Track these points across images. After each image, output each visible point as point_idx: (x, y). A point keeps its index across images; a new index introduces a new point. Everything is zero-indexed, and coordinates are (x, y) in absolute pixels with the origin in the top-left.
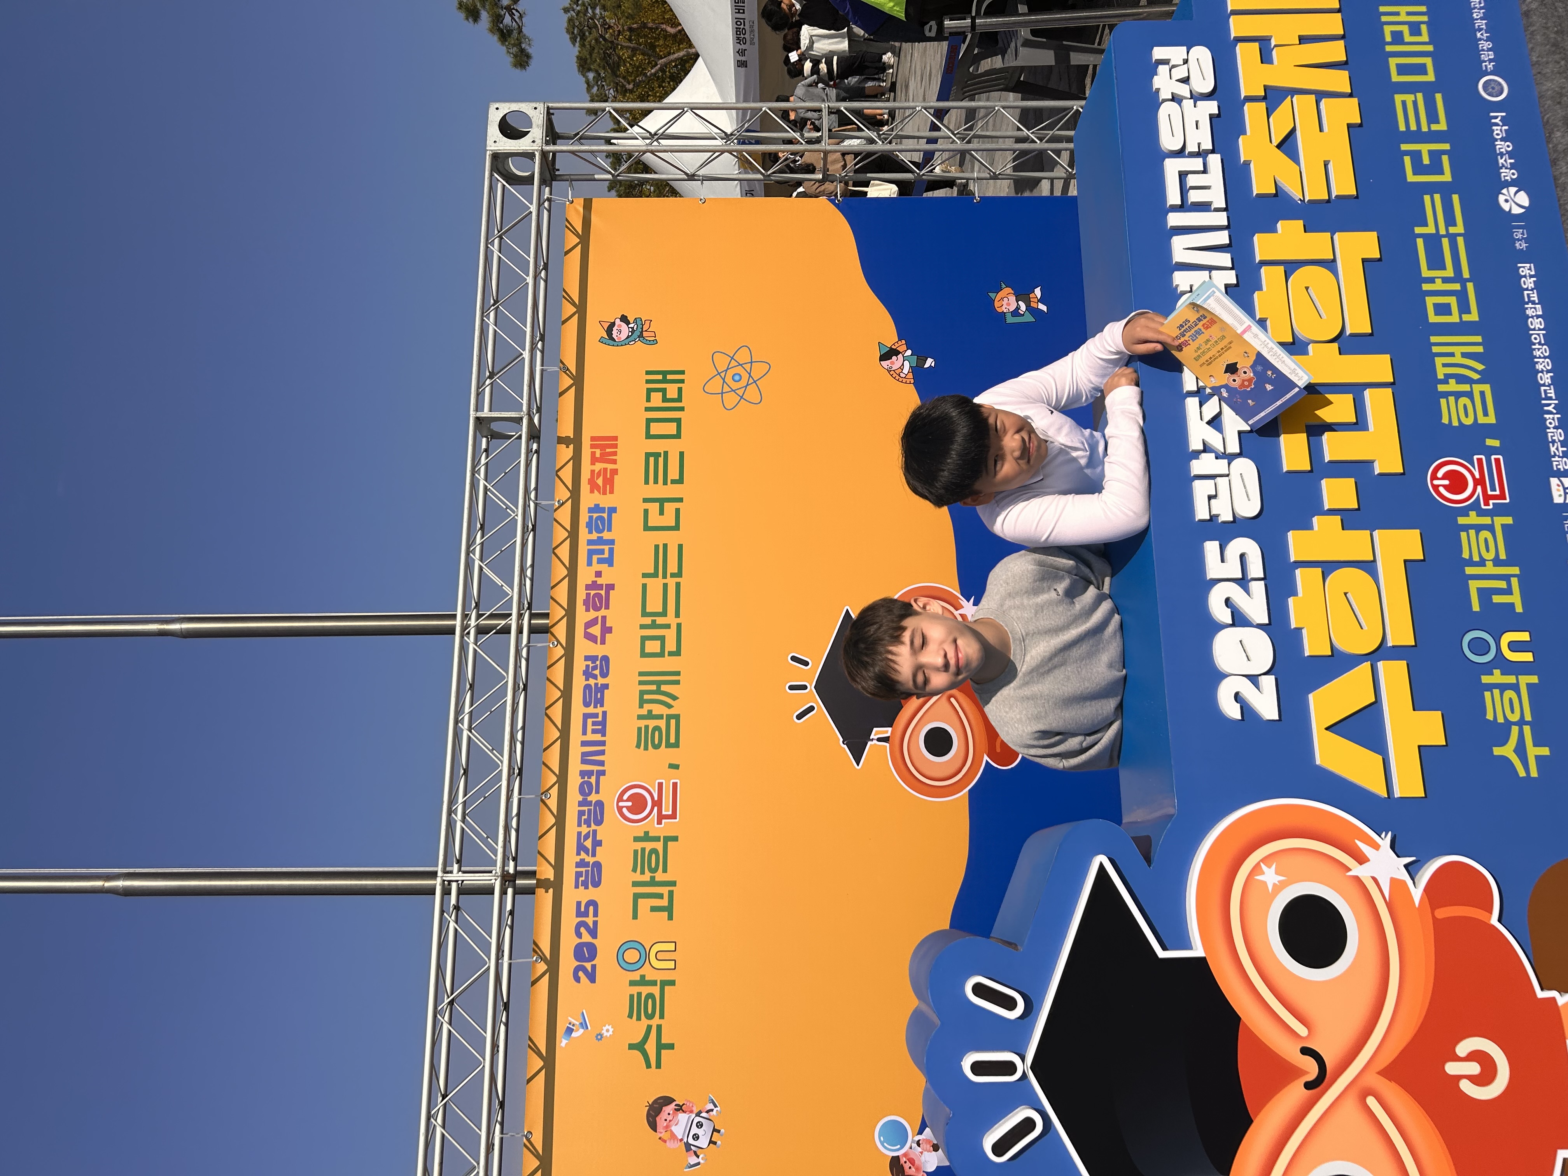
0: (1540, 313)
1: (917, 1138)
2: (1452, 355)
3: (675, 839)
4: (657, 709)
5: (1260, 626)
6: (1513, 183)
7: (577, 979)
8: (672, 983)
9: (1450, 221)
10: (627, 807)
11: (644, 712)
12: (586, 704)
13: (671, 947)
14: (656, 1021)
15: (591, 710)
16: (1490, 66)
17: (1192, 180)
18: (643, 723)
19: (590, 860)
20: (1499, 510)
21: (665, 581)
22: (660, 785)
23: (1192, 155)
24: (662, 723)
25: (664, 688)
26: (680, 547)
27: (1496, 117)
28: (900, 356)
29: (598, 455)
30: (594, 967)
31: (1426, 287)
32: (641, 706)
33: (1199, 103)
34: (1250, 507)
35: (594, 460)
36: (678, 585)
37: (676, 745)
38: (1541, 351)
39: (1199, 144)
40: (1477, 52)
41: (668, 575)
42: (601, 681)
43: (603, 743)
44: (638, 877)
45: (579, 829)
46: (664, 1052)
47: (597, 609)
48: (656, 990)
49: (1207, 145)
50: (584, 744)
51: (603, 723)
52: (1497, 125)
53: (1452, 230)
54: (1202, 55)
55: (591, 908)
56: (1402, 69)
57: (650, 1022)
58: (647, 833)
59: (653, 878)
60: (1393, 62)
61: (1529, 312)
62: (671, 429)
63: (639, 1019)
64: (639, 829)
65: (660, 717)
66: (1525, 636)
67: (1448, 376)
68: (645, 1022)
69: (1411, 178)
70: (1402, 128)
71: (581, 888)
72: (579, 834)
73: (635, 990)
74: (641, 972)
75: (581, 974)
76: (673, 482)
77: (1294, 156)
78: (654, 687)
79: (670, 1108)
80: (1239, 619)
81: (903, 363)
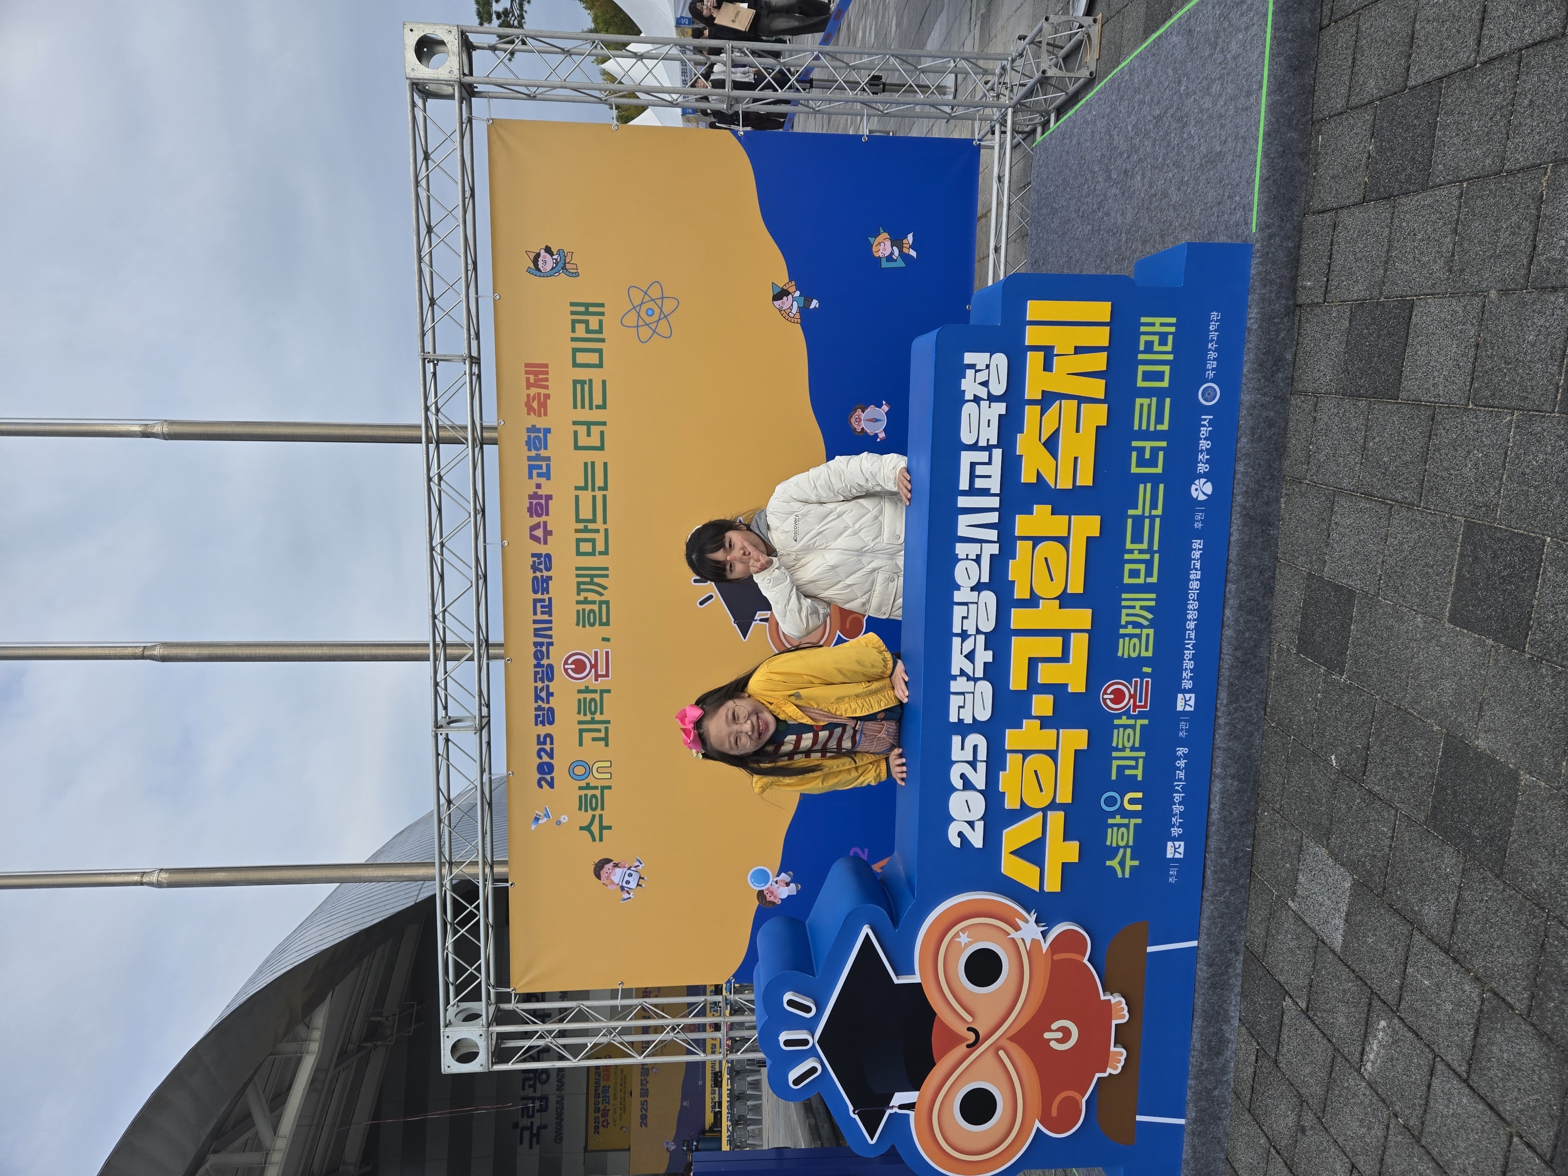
0: (1199, 577)
1: (776, 879)
2: (1134, 607)
3: (609, 691)
4: (592, 596)
5: (980, 791)
6: (1205, 475)
7: (541, 786)
8: (609, 788)
9: (1154, 506)
10: (572, 669)
11: (581, 598)
12: (535, 592)
13: (608, 764)
14: (598, 812)
15: (539, 596)
16: (1211, 374)
17: (979, 470)
18: (580, 607)
19: (546, 706)
20: (1141, 716)
21: (594, 493)
22: (596, 653)
23: (983, 449)
24: (595, 607)
25: (596, 580)
26: (605, 464)
27: (1205, 420)
28: (790, 297)
29: (532, 381)
30: (552, 778)
31: (1127, 556)
32: (579, 594)
33: (992, 404)
34: (984, 715)
35: (529, 385)
36: (604, 497)
37: (607, 624)
38: (1193, 605)
39: (988, 440)
40: (1204, 361)
41: (596, 489)
42: (546, 574)
43: (550, 622)
44: (582, 718)
45: (536, 684)
46: (605, 832)
47: (540, 516)
48: (598, 793)
49: (994, 441)
50: (535, 622)
51: (550, 606)
52: (1204, 426)
53: (1154, 512)
54: (1000, 360)
55: (548, 739)
56: (1147, 376)
57: (594, 813)
58: (587, 687)
59: (593, 718)
60: (1141, 368)
61: (1192, 577)
62: (594, 358)
63: (586, 810)
64: (581, 684)
65: (594, 602)
66: (1139, 795)
67: (1128, 623)
68: (590, 813)
69: (1134, 470)
70: (1136, 427)
71: (540, 726)
72: (536, 688)
73: (583, 792)
74: (587, 781)
75: (543, 783)
76: (598, 407)
77: (1054, 453)
78: (588, 579)
79: (610, 865)
80: (968, 785)
81: (792, 304)
